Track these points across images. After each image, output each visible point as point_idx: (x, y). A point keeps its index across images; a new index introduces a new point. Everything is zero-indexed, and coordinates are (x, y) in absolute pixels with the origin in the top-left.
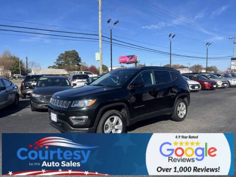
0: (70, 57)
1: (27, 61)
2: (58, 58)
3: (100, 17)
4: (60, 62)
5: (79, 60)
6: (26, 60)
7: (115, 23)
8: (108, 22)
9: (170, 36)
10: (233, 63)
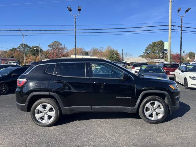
0: (156, 47)
2: (146, 49)
3: (170, 7)
4: (148, 52)
6: (122, 52)
7: (187, 11)
8: (179, 11)
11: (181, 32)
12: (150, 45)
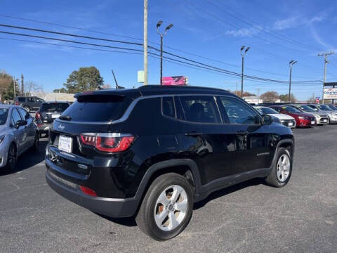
0: (87, 76)
1: (22, 82)
2: (69, 78)
3: (145, 17)
4: (72, 84)
5: (101, 82)
6: (21, 80)
7: (168, 28)
8: (158, 25)
9: (242, 49)
10: (326, 90)
11: (162, 59)
12: (75, 72)
